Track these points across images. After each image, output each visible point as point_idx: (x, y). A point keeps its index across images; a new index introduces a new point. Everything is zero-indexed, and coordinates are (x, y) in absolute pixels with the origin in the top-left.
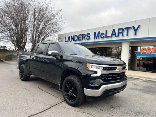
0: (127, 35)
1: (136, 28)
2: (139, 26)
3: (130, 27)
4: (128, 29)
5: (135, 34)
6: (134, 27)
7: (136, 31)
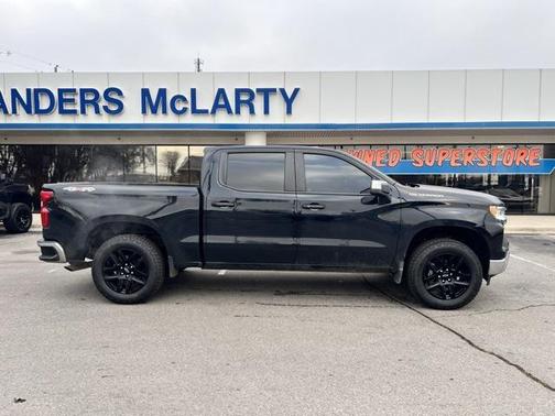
0: (266, 111)
1: (289, 95)
2: (296, 91)
3: (274, 90)
4: (266, 93)
5: (289, 111)
6: (283, 91)
7: (289, 102)
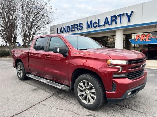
0: (121, 22)
1: (129, 15)
2: (132, 12)
3: (124, 14)
4: (121, 16)
5: (129, 21)
6: (127, 14)
7: (129, 17)
